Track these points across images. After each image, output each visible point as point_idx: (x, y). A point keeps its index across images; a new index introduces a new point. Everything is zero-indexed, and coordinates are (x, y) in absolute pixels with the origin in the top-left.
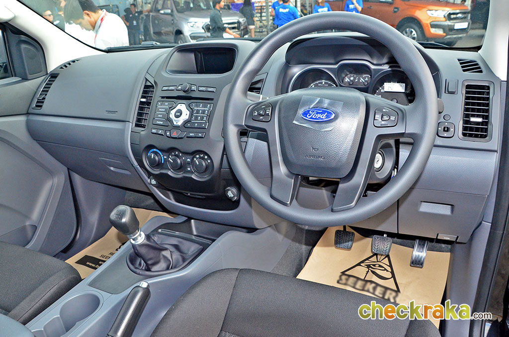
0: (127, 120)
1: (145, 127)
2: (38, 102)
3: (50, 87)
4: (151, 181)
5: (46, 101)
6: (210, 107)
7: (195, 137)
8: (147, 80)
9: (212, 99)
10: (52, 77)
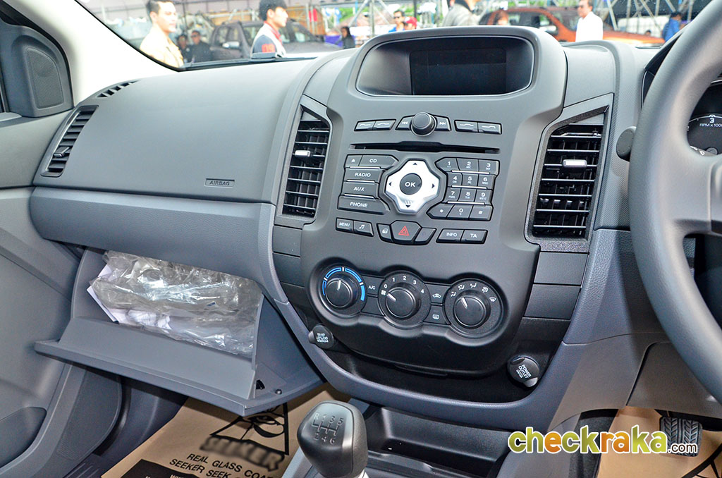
0: (263, 198)
1: (313, 216)
2: (53, 162)
3: (75, 140)
4: (315, 335)
5: (70, 160)
6: (493, 168)
7: (460, 242)
8: (305, 110)
9: (495, 151)
10: (82, 114)
